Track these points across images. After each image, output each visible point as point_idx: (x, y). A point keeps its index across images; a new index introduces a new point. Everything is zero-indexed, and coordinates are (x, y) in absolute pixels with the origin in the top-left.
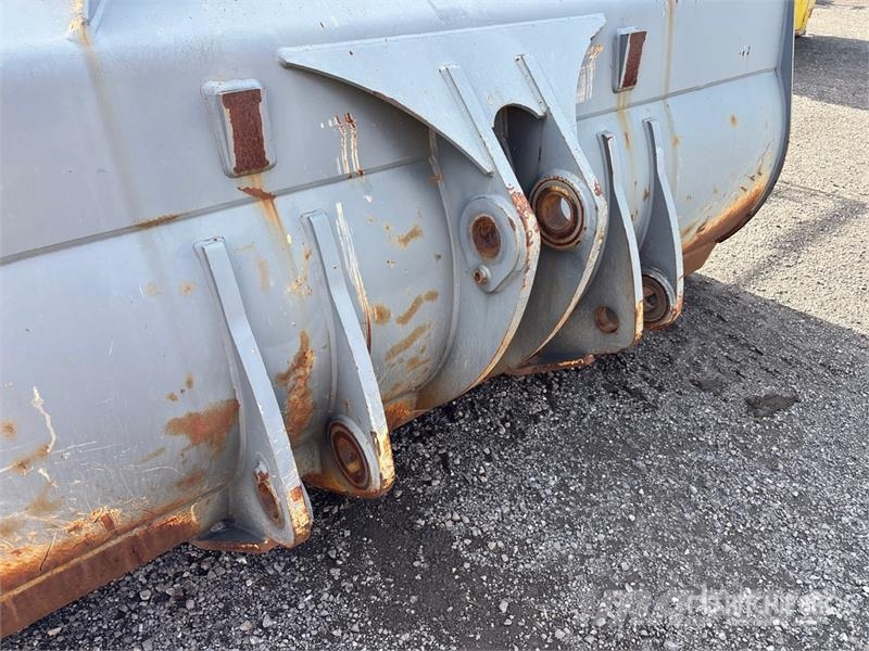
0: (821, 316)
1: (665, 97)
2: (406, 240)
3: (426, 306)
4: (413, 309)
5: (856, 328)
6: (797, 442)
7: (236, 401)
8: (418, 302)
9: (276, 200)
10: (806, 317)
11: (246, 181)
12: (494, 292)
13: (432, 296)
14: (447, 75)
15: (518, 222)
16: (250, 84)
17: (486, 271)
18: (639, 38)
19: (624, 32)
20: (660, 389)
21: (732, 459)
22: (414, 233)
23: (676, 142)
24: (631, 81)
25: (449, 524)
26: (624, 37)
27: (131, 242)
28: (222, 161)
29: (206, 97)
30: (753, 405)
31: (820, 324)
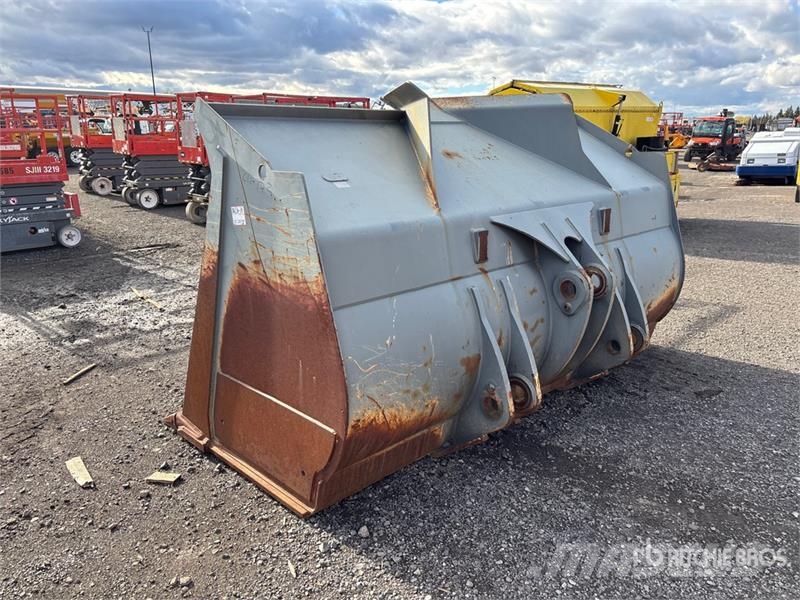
0: (726, 358)
1: (622, 238)
2: (532, 293)
3: (540, 324)
4: (536, 325)
5: (747, 362)
6: (726, 406)
7: (479, 355)
8: (537, 322)
9: (489, 274)
10: (717, 358)
11: (480, 266)
12: (573, 315)
13: (542, 320)
14: (544, 225)
15: (584, 280)
16: (483, 229)
17: (569, 304)
18: (608, 211)
19: (601, 209)
20: (646, 391)
21: (695, 414)
22: (534, 291)
23: (631, 259)
24: (607, 230)
25: (558, 444)
26: (602, 211)
27: (450, 285)
28: (474, 256)
29: (471, 234)
30: (699, 394)
31: (726, 362)
